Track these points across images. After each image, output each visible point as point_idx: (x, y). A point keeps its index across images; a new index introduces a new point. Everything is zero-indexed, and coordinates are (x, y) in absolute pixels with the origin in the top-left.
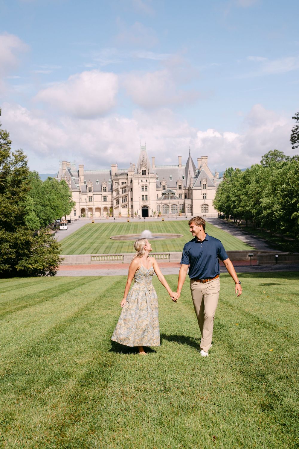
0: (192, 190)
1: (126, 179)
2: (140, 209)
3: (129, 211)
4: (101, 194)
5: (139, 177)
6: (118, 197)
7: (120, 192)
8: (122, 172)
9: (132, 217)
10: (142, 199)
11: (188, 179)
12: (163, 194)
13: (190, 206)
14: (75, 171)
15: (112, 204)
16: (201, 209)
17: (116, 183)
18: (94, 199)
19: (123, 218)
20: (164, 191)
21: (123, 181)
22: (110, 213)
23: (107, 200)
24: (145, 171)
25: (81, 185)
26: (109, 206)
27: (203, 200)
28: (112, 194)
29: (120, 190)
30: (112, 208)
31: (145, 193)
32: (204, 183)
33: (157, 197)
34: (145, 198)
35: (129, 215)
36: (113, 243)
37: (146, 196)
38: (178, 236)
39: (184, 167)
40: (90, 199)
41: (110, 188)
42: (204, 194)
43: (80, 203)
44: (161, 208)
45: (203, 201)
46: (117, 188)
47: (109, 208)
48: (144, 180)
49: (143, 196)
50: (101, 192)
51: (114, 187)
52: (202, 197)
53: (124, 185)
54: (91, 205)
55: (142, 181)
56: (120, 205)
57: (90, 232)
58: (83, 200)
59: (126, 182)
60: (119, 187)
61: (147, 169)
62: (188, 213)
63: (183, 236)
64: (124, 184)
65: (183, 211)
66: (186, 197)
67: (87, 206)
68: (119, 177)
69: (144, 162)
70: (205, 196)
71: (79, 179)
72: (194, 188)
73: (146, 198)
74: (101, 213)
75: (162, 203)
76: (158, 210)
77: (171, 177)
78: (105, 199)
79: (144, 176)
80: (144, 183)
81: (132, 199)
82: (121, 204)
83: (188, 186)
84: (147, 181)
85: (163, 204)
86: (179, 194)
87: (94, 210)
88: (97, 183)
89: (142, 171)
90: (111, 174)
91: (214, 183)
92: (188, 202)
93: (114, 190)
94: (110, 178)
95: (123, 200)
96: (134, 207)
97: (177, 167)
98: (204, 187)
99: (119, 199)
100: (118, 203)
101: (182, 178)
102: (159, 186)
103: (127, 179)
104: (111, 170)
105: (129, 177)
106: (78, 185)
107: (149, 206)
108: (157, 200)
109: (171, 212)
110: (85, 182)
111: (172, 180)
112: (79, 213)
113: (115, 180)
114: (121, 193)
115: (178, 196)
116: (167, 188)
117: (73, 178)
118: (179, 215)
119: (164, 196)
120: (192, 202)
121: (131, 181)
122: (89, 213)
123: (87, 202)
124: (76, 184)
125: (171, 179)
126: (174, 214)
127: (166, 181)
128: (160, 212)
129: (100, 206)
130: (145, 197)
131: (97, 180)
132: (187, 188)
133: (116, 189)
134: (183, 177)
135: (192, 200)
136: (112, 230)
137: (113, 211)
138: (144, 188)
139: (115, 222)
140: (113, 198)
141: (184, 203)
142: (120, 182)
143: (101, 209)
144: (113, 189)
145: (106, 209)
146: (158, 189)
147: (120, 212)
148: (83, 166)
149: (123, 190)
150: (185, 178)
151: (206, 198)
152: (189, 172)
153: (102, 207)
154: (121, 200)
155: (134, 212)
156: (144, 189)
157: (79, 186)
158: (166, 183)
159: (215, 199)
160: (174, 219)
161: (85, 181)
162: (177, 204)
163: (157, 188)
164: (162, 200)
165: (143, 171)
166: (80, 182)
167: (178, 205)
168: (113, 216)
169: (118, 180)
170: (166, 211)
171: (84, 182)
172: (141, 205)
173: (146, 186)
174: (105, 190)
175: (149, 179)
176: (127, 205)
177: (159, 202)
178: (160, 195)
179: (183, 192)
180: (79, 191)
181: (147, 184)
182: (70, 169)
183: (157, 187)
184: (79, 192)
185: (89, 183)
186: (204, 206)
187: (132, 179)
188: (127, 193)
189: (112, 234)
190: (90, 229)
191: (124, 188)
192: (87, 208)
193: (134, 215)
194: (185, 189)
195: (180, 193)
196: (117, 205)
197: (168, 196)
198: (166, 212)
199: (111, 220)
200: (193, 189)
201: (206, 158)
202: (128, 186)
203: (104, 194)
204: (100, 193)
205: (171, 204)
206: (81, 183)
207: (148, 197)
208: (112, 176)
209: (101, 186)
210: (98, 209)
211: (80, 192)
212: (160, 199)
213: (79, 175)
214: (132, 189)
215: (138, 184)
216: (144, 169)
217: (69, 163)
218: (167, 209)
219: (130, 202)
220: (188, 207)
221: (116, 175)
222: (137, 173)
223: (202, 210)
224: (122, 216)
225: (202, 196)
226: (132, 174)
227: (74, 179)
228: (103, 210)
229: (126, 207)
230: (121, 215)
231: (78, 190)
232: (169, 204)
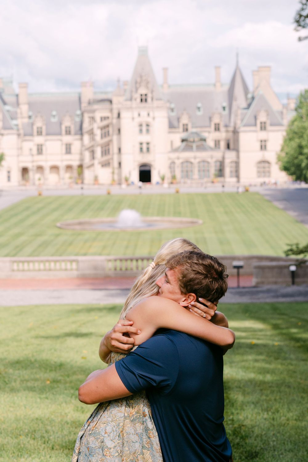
0: (238, 132)
1: (109, 111)
2: (135, 170)
3: (113, 173)
4: (61, 140)
5: (134, 106)
6: (93, 146)
7: (97, 135)
8: (103, 97)
10: (138, 149)
11: (233, 111)
12: (183, 141)
13: (234, 165)
14: (10, 95)
15: (82, 160)
16: (255, 170)
17: (89, 117)
18: (46, 149)
19: (100, 187)
20: (184, 135)
21: (104, 115)
22: (78, 177)
23: (73, 151)
24: (146, 95)
25: (22, 122)
26: (75, 163)
27: (262, 153)
28: (82, 139)
29: (98, 132)
30: (81, 166)
31: (145, 138)
32: (262, 118)
33: (172, 145)
34: (144, 148)
36: (58, 235)
37: (148, 144)
39: (226, 88)
40: (40, 150)
41: (78, 127)
42: (261, 141)
43: (18, 156)
44: (178, 167)
45: (259, 155)
46: (91, 127)
47: (76, 168)
49: (141, 144)
50: (61, 134)
51: (86, 126)
52: (259, 147)
53: (105, 123)
54: (41, 160)
55: (139, 115)
56: (96, 162)
58: (26, 151)
59: (108, 117)
60: (95, 126)
61: (150, 91)
62: (231, 176)
63: (202, 223)
64: (105, 119)
65: (220, 173)
66: (228, 147)
67: (33, 162)
68: (95, 107)
69: (144, 77)
70: (265, 145)
71: (19, 111)
72: (242, 129)
73: (148, 148)
74: (61, 176)
75: (180, 157)
76: (171, 172)
77: (199, 108)
78: (68, 149)
79: (144, 104)
80: (144, 118)
81: (120, 150)
82: (99, 159)
83: (232, 124)
84: (149, 115)
85: (181, 161)
86: (215, 141)
87: (47, 171)
88: (54, 119)
89: (139, 96)
90: (80, 102)
91: (282, 119)
92: (230, 156)
93: (87, 132)
94: (79, 108)
95: (102, 151)
96: (122, 165)
97: (212, 88)
98: (263, 127)
99: (96, 149)
100: (93, 158)
101: (222, 110)
102: (175, 123)
103: (111, 110)
104: (80, 93)
105: (114, 106)
106: (15, 122)
107: (152, 163)
108: (169, 152)
109: (196, 176)
110: (30, 117)
111: (201, 113)
112: (16, 175)
113: (88, 113)
114: (98, 138)
115: (212, 144)
116: (192, 128)
117: (7, 108)
118: (213, 182)
119: (184, 143)
120: (238, 157)
121: (119, 115)
122: (37, 176)
123: (33, 155)
124: (12, 119)
125: (199, 111)
126: (203, 179)
127: (189, 114)
128: (175, 176)
129: (58, 163)
130: (144, 146)
131: (54, 113)
132: (231, 129)
133: (89, 131)
134: (224, 108)
135: (237, 150)
136: (70, 210)
137: (83, 173)
138: (144, 128)
139: (82, 194)
140: (83, 148)
141: (224, 158)
142: (98, 116)
143: (61, 169)
144: (84, 130)
145: (69, 168)
146: (173, 130)
147: (96, 174)
148: (25, 85)
149: (103, 131)
150: (227, 109)
151: (265, 148)
152: (234, 98)
153: (62, 165)
155: (123, 175)
156: (144, 131)
157: (17, 125)
158: (189, 118)
159: (282, 150)
160: (201, 190)
161: (30, 113)
162: (209, 160)
163: (169, 128)
164: (181, 152)
165: (141, 95)
166: (19, 115)
167: (212, 161)
168: (82, 183)
169: (94, 111)
170: (187, 174)
171: (27, 116)
172: (137, 162)
173: (148, 125)
174: (68, 132)
175: (153, 111)
176: (111, 161)
177: (174, 155)
178: (178, 143)
179: (222, 135)
180: (16, 133)
181: (150, 120)
182: (2, 91)
183: (171, 126)
185: (36, 117)
186: (263, 165)
187: (119, 111)
188: (109, 138)
189: (65, 217)
190: (27, 208)
191: (105, 128)
192: (33, 166)
193: (123, 181)
194: (227, 131)
195: (217, 139)
196: (90, 161)
197: (192, 144)
198: (187, 176)
199: (76, 190)
200: (239, 130)
201: (268, 68)
202: (112, 124)
203: (67, 139)
204: (59, 137)
205: (198, 160)
206: (22, 118)
207: (151, 146)
208: (82, 105)
209: (61, 124)
210: (55, 168)
211: (19, 135)
212: (176, 150)
213: (18, 103)
214: (119, 130)
215: (131, 119)
216: (144, 92)
217: (1, 80)
218: (189, 169)
219: (115, 156)
220: (230, 167)
221: (89, 103)
222: (130, 99)
223: (259, 173)
224: (100, 182)
225: (259, 144)
226: (119, 101)
227: (8, 111)
228: (64, 171)
229: (109, 166)
230: (98, 181)
232: (193, 160)
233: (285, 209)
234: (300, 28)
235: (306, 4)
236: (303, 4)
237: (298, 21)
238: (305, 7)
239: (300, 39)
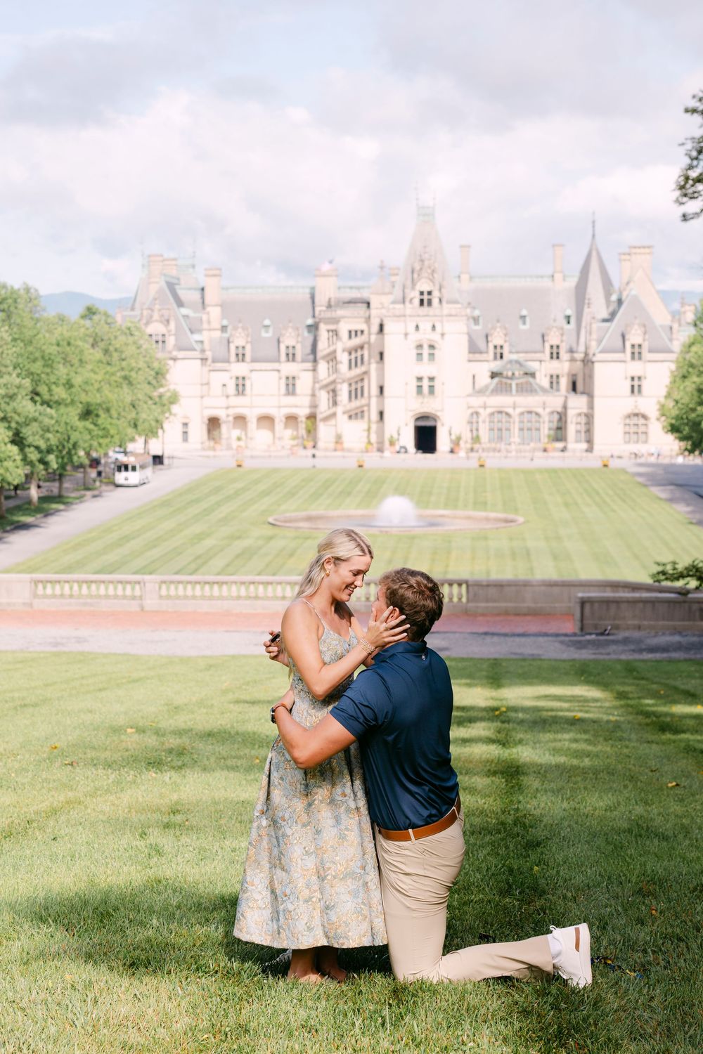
0: (593, 363)
1: (363, 320)
2: (406, 425)
3: (369, 430)
4: (278, 371)
5: (408, 312)
6: (334, 382)
7: (341, 362)
8: (354, 294)
9: (380, 450)
10: (414, 389)
11: (584, 324)
12: (494, 375)
13: (583, 420)
14: (190, 289)
15: (314, 406)
16: (620, 429)
17: (328, 331)
18: (252, 385)
19: (346, 454)
20: (496, 365)
21: (354, 327)
22: (308, 436)
23: (299, 389)
24: (429, 293)
25: (210, 337)
26: (303, 412)
27: (633, 399)
28: (314, 370)
29: (343, 358)
30: (312, 417)
31: (426, 370)
32: (635, 337)
33: (474, 383)
34: (427, 387)
35: (369, 443)
36: (271, 538)
37: (432, 379)
38: (507, 521)
39: (572, 282)
40: (241, 386)
41: (308, 349)
42: (633, 379)
43: (202, 397)
44: (484, 422)
45: (629, 404)
46: (332, 348)
47: (304, 419)
48: (425, 326)
49: (420, 379)
50: (278, 361)
51: (323, 346)
52: (629, 389)
53: (357, 341)
54: (242, 405)
55: (417, 327)
56: (339, 410)
57: (213, 499)
58: (216, 388)
59: (362, 332)
60: (339, 346)
61: (437, 287)
62: (577, 441)
63: (524, 523)
64: (356, 335)
65: (559, 433)
66: (574, 387)
67: (227, 408)
68: (340, 312)
69: (426, 263)
70: (639, 386)
71: (205, 317)
72: (600, 357)
73: (431, 387)
74: (277, 435)
75: (488, 404)
76: (472, 431)
77: (523, 318)
78: (291, 386)
79: (425, 309)
80: (426, 335)
81: (381, 389)
82: (345, 406)
83: (582, 348)
84: (434, 327)
85: (489, 410)
86: (552, 376)
87: (252, 424)
88: (267, 332)
89: (417, 294)
90: (313, 302)
91: (671, 340)
92: (577, 404)
93: (324, 358)
94: (311, 313)
95: (350, 392)
96: (386, 416)
97: (547, 283)
98: (637, 354)
99: (339, 386)
100: (335, 403)
101: (565, 322)
102: (481, 344)
103: (368, 320)
104: (313, 289)
105: (374, 312)
106: (197, 337)
107: (438, 414)
108: (469, 396)
109: (516, 439)
110: (224, 328)
111: (527, 327)
112: (198, 431)
113: (326, 323)
114: (343, 367)
115: (545, 383)
116: (511, 352)
117: (184, 311)
118: (545, 450)
119: (496, 380)
120: (591, 406)
121: (381, 327)
122: (236, 433)
123: (228, 397)
124: (192, 332)
125: (524, 323)
126: (529, 444)
127: (505, 329)
128: (478, 437)
129: (274, 412)
130: (426, 383)
131: (267, 322)
132: (580, 356)
133: (329, 355)
134: (568, 319)
135: (590, 395)
136: (292, 494)
137: (315, 429)
138: (426, 351)
139: (314, 467)
140: (317, 386)
141: (565, 407)
142: (344, 328)
143: (277, 421)
144: (320, 354)
145: (291, 419)
146: (477, 356)
147: (339, 432)
148: (217, 272)
149: (353, 356)
150: (573, 320)
151: (640, 391)
152: (587, 301)
153: (279, 415)
154: (344, 390)
155: (387, 436)
156: (425, 356)
157: (202, 342)
158: (506, 335)
159: (668, 396)
160: (524, 463)
161: (225, 322)
162: (540, 410)
163: (470, 352)
164: (488, 396)
165: (422, 293)
166: (205, 326)
167: (545, 414)
168: (314, 447)
169: (336, 321)
170: (500, 434)
171: (219, 326)
172: (411, 411)
173: (432, 347)
174: (291, 357)
175: (442, 322)
176: (366, 409)
177: (477, 401)
178: (484, 380)
179: (563, 367)
180: (200, 356)
181: (435, 337)
182: (175, 281)
183: (473, 349)
184: (202, 359)
185: (235, 328)
186: (635, 420)
187: (382, 321)
188: (363, 369)
189: (283, 507)
190: (218, 490)
191: (356, 351)
192: (228, 416)
193: (387, 443)
194: (573, 360)
195: (555, 373)
196: (329, 408)
197: (509, 381)
198: (500, 438)
199: (303, 459)
200: (594, 359)
201: (647, 250)
202: (369, 343)
203: (289, 368)
204: (276, 365)
205: (519, 410)
206: (210, 330)
207: (437, 383)
208: (318, 309)
209: (279, 342)
210: (266, 420)
211: (204, 360)
212: (481, 392)
213: (203, 303)
214: (381, 354)
215: (403, 336)
216: (426, 288)
217: (174, 262)
218: (504, 426)
219: (374, 401)
220: (577, 423)
221: (329, 306)
222: (402, 300)
223: (627, 435)
224: (346, 445)
225: (628, 383)
226: (381, 304)
227: (186, 317)
228: (282, 425)
229: (362, 417)
230: (342, 443)
231: (197, 354)
232: (510, 411)
233: (671, 500)
234: (685, 199)
235: (697, 158)
236: (692, 159)
237: (682, 187)
238: (695, 163)
239: (685, 218)
